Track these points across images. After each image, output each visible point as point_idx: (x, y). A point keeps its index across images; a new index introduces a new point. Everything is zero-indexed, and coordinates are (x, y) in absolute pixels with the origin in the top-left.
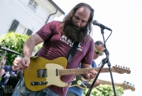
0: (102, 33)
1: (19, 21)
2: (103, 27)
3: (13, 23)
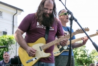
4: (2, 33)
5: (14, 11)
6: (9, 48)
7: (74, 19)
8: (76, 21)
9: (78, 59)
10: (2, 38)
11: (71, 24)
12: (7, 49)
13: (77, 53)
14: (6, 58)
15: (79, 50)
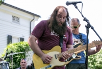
0: (76, 7)
1: (11, 35)
2: (75, 4)
3: (8, 38)
4: (19, 39)
5: (31, 17)
6: (26, 54)
7: (90, 26)
8: (93, 28)
9: (97, 66)
10: (19, 45)
11: (88, 32)
12: (24, 55)
13: (96, 60)
14: (23, 65)
15: (98, 57)
